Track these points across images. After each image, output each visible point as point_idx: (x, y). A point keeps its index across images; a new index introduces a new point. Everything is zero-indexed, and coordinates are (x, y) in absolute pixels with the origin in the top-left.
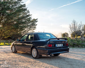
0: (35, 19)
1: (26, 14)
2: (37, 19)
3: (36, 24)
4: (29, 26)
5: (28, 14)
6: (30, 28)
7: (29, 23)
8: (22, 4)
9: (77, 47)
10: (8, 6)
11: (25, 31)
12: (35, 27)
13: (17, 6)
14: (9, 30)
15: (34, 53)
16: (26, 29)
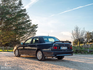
0: (35, 25)
1: (26, 19)
2: (37, 25)
3: (36, 30)
4: (29, 32)
5: (28, 19)
6: (29, 34)
7: (29, 29)
8: (23, 9)
9: (80, 53)
10: (8, 11)
11: (23, 38)
12: (35, 33)
13: (17, 11)
14: (7, 35)
15: (39, 55)
16: (25, 35)
